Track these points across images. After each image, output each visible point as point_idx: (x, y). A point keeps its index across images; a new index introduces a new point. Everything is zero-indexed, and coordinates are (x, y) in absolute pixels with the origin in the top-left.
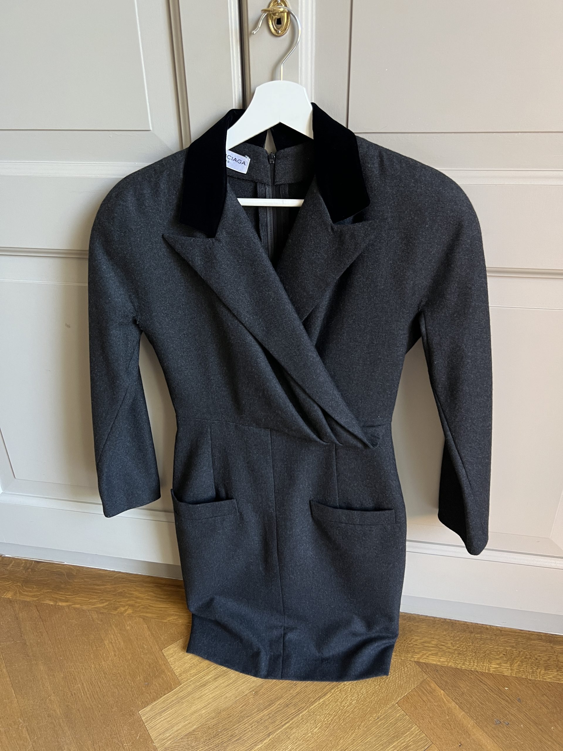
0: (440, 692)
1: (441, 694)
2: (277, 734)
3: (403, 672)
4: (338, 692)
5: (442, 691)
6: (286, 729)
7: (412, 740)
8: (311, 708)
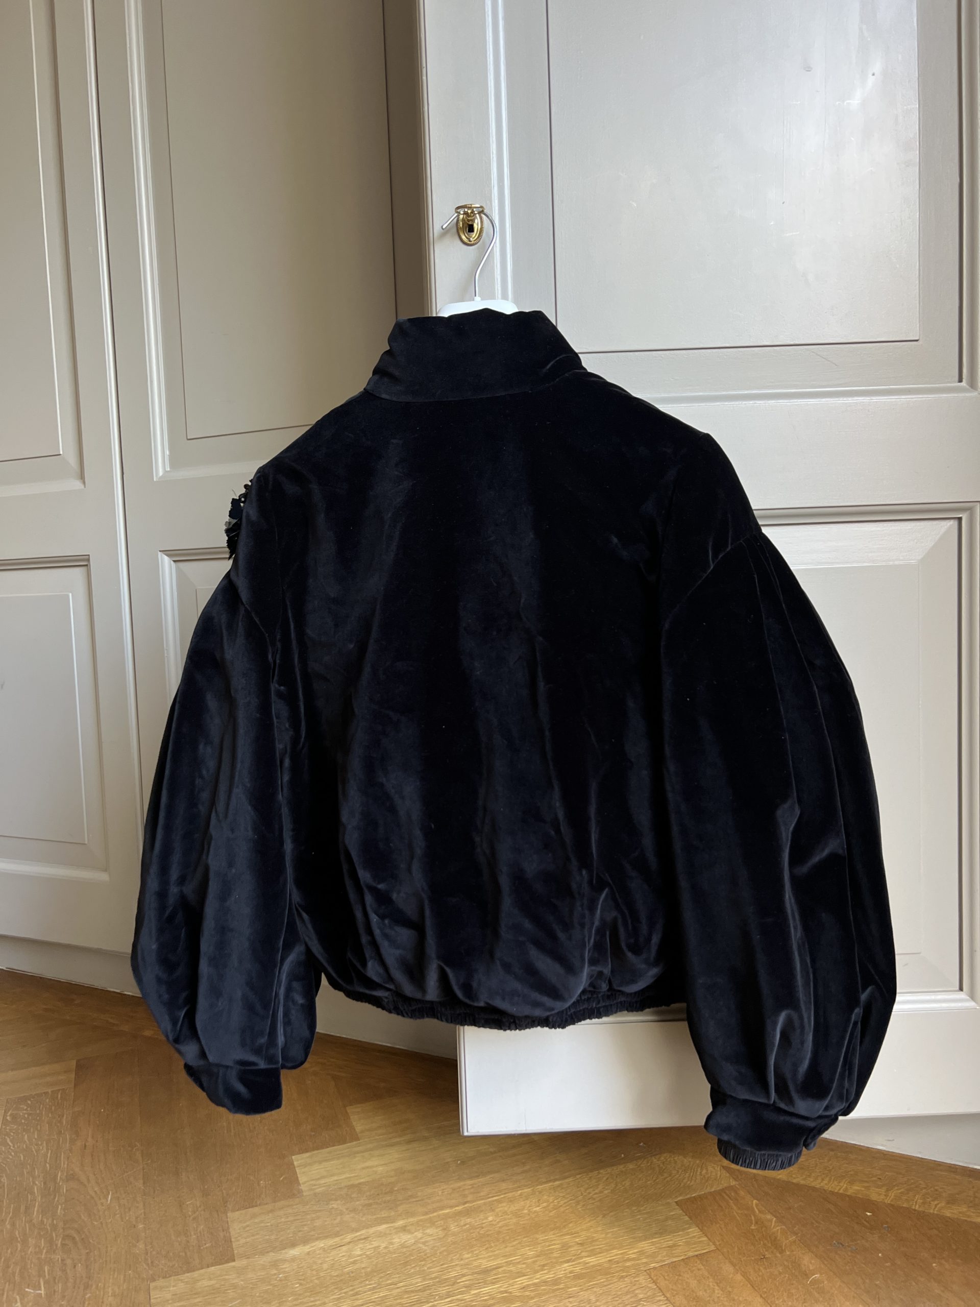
0: (753, 1201)
1: (753, 1204)
2: (477, 1204)
3: (698, 1173)
4: (586, 1179)
5: (755, 1202)
6: (493, 1201)
7: (683, 1241)
8: (538, 1187)
